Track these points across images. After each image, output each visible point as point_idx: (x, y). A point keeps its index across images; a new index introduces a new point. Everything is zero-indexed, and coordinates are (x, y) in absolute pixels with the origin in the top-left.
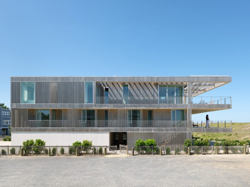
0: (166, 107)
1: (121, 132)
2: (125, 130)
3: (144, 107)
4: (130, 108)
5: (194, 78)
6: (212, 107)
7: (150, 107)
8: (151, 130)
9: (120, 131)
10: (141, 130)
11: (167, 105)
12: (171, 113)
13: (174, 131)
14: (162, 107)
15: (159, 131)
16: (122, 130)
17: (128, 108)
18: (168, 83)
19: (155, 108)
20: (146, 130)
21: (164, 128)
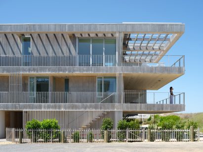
0: (84, 70)
1: (14, 110)
2: (19, 107)
3: (49, 71)
4: (28, 73)
5: (126, 27)
6: (154, 72)
7: (59, 70)
8: (60, 108)
9: (12, 108)
10: (45, 107)
11: (85, 69)
12: (95, 82)
13: (96, 109)
14: (77, 71)
15: (72, 109)
16: (16, 107)
17: (25, 73)
18: (90, 35)
19: (67, 72)
20: (52, 107)
21: (80, 104)
